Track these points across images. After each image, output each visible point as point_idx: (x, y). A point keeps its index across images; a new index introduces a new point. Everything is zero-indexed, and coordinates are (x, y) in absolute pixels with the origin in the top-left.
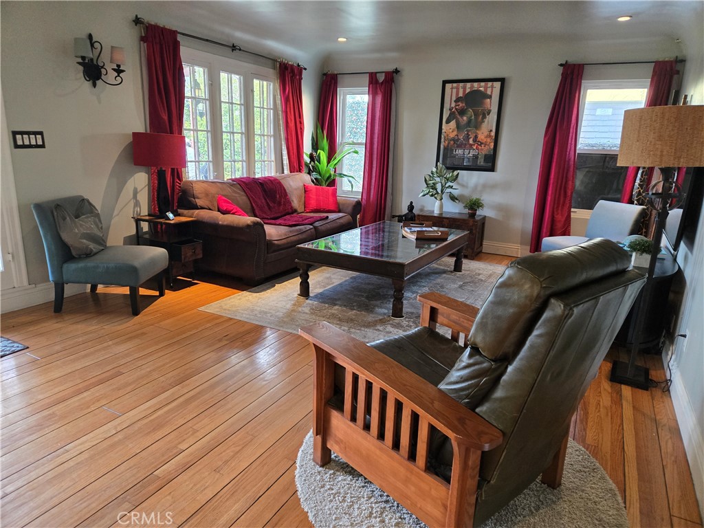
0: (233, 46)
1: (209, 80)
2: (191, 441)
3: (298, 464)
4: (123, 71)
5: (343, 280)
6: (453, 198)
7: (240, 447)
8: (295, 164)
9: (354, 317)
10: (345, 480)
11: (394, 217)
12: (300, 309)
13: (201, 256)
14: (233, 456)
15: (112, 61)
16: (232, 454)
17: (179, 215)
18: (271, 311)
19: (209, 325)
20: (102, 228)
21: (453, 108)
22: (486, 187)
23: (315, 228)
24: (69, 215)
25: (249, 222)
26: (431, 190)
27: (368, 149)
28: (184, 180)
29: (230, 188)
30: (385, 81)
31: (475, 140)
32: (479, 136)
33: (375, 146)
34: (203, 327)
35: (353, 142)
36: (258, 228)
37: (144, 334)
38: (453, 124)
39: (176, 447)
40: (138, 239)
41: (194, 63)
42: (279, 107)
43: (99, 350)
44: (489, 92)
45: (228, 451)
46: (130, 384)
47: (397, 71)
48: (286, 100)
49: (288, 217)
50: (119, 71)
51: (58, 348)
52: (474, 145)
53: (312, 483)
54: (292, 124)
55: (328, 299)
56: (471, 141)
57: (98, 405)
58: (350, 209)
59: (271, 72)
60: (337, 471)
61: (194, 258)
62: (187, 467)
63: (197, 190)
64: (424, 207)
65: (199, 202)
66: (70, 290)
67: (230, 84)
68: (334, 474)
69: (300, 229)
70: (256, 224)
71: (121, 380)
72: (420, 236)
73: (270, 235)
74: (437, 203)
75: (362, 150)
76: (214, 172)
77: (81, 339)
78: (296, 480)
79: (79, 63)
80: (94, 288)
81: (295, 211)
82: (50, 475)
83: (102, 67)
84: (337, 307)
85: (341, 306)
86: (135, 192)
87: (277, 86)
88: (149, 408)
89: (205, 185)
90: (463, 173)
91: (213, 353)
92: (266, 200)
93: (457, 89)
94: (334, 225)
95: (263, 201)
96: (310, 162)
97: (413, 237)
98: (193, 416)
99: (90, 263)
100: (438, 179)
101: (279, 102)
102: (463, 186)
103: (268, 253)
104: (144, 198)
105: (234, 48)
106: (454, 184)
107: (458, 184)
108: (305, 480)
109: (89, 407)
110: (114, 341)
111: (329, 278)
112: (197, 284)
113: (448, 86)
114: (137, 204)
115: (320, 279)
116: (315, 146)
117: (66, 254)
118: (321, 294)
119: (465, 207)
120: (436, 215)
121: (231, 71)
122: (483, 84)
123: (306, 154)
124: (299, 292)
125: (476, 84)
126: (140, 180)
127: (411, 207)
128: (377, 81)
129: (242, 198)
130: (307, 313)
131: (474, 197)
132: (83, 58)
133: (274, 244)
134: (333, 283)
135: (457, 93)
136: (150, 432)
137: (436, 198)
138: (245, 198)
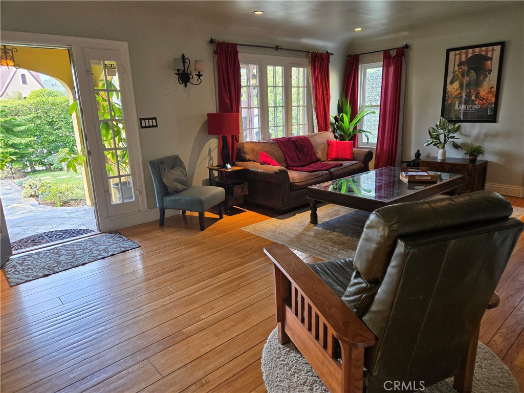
0: (277, 47)
1: (259, 73)
2: (209, 314)
3: (268, 341)
4: (202, 75)
5: (348, 213)
6: (456, 146)
7: (235, 323)
8: (322, 125)
9: (346, 241)
10: (295, 357)
11: (403, 162)
12: (307, 233)
13: (247, 193)
14: (230, 328)
15: (195, 70)
16: (230, 326)
17: (235, 166)
18: (286, 233)
19: (243, 240)
20: (186, 175)
21: (456, 71)
22: (488, 136)
23: (330, 173)
24: (168, 168)
25: (277, 170)
26: (434, 140)
27: (382, 110)
28: (240, 141)
29: (270, 146)
30: (397, 55)
31: (476, 97)
32: (481, 93)
33: (388, 107)
34: (239, 241)
35: (371, 105)
36: (283, 174)
37: (203, 243)
38: (456, 85)
39: (199, 316)
40: (211, 182)
41: (248, 62)
42: (311, 85)
43: (176, 251)
44: (490, 55)
45: (227, 324)
46: (186, 274)
47: (407, 46)
48: (316, 80)
49: (313, 164)
50: (199, 76)
51: (155, 248)
52: (476, 101)
53: (272, 354)
54: (320, 97)
55: (331, 226)
56: (473, 97)
57: (165, 284)
58: (362, 158)
59: (306, 61)
60: (292, 349)
61: (242, 194)
62: (201, 330)
63: (247, 148)
64: (430, 154)
65: (248, 157)
66: (168, 213)
67: (275, 73)
68: (289, 351)
69: (317, 174)
70: (281, 171)
71: (182, 271)
72: (411, 180)
73: (293, 179)
74: (441, 151)
75: (378, 112)
76: (262, 135)
77: (168, 244)
78: (263, 350)
79: (176, 74)
80: (184, 212)
81: (319, 160)
82: (130, 322)
83: (190, 74)
84: (335, 233)
85: (339, 232)
86: (210, 151)
87: (310, 70)
88: (192, 290)
89: (252, 145)
90: (464, 125)
91: (240, 259)
92: (296, 153)
93: (460, 55)
94: (346, 170)
95: (295, 154)
96: (335, 123)
97: (406, 180)
98: (214, 299)
99: (177, 197)
100: (442, 131)
101: (310, 81)
102: (466, 136)
103: (291, 191)
104: (215, 155)
105: (277, 48)
106: (456, 135)
107: (462, 134)
108: (269, 352)
109: (160, 286)
110: (186, 246)
111: (338, 211)
112: (245, 211)
113: (452, 54)
114: (211, 159)
115: (330, 211)
116: (340, 110)
117: (166, 191)
118: (327, 223)
119: (466, 154)
120: (439, 161)
121: (274, 65)
122: (484, 49)
123: (332, 117)
124: (310, 221)
125: (477, 50)
126: (213, 143)
127: (418, 155)
128: (390, 57)
129: (278, 153)
130: (311, 236)
131: (476, 145)
132: (178, 70)
133: (296, 185)
134: (340, 214)
135: (460, 58)
136: (188, 305)
137: (438, 147)
138: (280, 152)
